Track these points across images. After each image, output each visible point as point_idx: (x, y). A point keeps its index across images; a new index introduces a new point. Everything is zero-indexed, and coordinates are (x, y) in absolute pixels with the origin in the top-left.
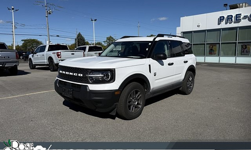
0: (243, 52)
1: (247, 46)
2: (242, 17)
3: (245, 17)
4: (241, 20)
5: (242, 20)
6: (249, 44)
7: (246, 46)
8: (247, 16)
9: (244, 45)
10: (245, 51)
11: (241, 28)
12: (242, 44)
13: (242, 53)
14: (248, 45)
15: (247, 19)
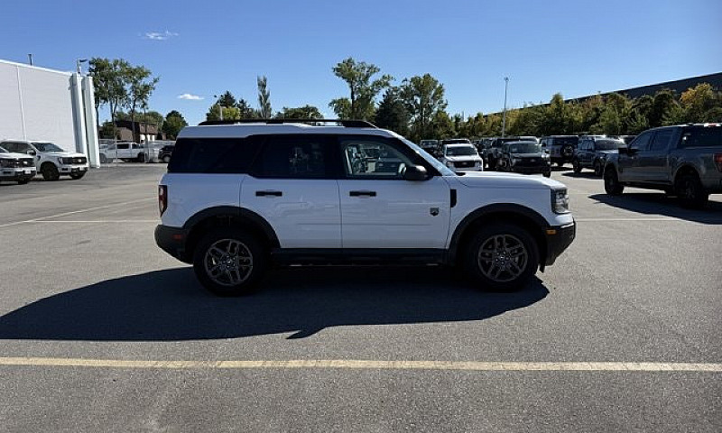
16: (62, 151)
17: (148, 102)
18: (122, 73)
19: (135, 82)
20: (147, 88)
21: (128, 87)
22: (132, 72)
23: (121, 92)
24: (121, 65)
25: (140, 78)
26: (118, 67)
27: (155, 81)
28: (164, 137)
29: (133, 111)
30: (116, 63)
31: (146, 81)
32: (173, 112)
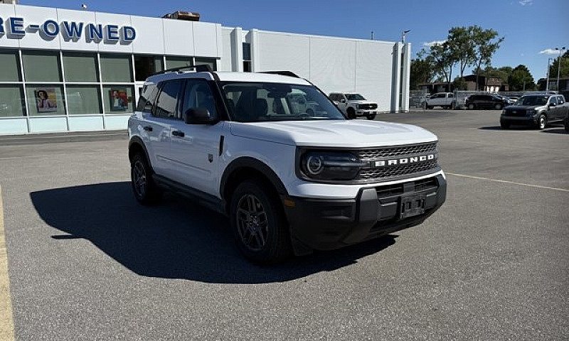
0: (42, 106)
1: (49, 94)
2: (25, 26)
3: (33, 28)
4: (24, 32)
5: (26, 34)
6: (52, 88)
7: (44, 92)
8: (38, 26)
9: (40, 91)
10: (45, 105)
11: (27, 52)
12: (35, 89)
13: (40, 109)
14: (50, 91)
15: (38, 32)
16: (364, 99)
17: (491, 59)
18: (473, 38)
19: (484, 43)
20: (492, 47)
21: (476, 49)
22: (482, 35)
23: (471, 53)
24: (475, 30)
25: (488, 39)
26: (472, 32)
27: (500, 41)
28: (507, 88)
29: (479, 67)
30: (470, 29)
31: (492, 41)
32: (520, 66)
